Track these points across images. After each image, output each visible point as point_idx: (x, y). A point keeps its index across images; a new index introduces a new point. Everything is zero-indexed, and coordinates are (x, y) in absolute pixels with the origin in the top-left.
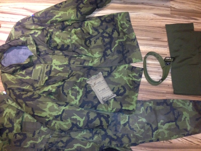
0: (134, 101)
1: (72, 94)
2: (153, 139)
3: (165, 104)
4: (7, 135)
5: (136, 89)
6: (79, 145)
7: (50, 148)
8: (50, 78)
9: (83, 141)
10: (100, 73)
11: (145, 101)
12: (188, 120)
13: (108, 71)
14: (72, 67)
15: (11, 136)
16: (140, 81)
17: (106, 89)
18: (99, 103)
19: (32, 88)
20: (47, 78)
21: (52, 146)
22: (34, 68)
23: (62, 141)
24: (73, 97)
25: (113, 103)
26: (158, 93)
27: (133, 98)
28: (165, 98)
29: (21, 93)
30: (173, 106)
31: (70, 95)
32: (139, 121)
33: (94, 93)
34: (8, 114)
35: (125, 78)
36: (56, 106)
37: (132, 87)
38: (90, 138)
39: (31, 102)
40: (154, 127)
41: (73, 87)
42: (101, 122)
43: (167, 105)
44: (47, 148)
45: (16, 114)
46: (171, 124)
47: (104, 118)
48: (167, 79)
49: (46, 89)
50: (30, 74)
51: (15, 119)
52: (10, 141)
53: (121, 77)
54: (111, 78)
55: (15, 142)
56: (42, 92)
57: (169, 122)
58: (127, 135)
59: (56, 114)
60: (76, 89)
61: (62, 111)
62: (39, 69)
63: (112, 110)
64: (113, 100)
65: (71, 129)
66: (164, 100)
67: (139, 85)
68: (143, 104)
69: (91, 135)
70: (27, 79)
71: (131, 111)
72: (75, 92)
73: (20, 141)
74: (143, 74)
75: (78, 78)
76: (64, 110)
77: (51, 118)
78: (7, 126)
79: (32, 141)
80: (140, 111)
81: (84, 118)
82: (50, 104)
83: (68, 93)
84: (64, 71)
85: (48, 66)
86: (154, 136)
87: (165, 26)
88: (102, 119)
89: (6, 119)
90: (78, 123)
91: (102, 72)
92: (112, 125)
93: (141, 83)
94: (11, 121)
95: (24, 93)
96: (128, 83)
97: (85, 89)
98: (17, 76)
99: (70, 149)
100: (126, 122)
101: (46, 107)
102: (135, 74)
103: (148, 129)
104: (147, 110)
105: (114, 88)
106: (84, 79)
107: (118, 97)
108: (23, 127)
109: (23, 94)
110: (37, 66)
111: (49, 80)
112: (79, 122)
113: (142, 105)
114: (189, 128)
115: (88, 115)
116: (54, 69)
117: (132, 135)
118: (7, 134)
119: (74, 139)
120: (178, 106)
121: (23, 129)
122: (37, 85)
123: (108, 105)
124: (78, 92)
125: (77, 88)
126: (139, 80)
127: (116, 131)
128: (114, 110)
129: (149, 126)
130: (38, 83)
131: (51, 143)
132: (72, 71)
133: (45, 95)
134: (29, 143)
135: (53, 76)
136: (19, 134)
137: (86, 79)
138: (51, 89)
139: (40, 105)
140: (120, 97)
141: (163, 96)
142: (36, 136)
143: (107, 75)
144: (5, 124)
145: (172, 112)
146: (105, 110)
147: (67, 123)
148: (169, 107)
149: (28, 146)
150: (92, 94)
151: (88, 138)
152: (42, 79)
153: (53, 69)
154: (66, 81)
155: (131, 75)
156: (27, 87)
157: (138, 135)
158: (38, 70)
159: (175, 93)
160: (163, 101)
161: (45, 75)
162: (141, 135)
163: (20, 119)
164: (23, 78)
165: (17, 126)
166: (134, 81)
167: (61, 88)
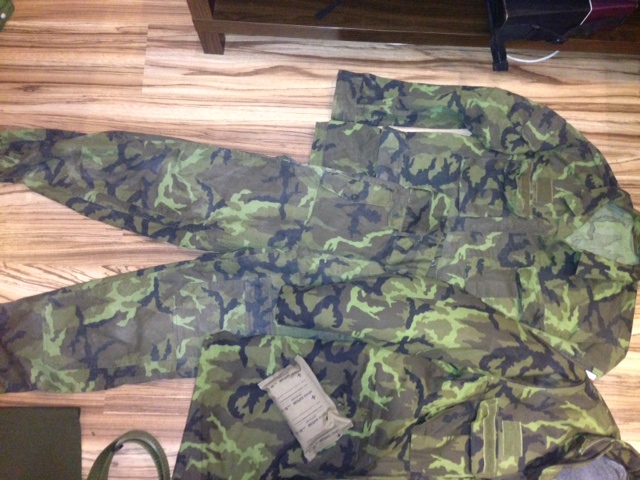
0: (204, 375)
1: (391, 378)
2: (155, 274)
4: (553, 259)
5: (199, 415)
7: (432, 233)
8: (466, 429)
9: (347, 253)
10: (310, 456)
11: (170, 376)
12: (48, 332)
13: (286, 466)
14: (404, 472)
16: (183, 442)
17: (291, 403)
18: (309, 360)
19: (511, 389)
20: (476, 427)
21: (425, 238)
22: (521, 460)
23: (403, 251)
24: (386, 369)
26: (129, 408)
27: (207, 382)
28: (111, 392)
29: (541, 369)
30: (88, 371)
31: (396, 379)
32: (193, 318)
33: (325, 390)
34: (566, 315)
35: (230, 446)
36: (433, 336)
37: (209, 419)
39: (505, 344)
40: (152, 304)
41: (390, 399)
43: (104, 371)
44: (439, 233)
45: (543, 315)
48: (95, 457)
50: (530, 439)
51: (541, 301)
53: (244, 450)
54: (276, 442)
55: (526, 242)
58: (227, 278)
59: (427, 314)
60: (381, 395)
61: (413, 325)
63: (269, 341)
64: (269, 371)
65: (382, 280)
66: (113, 386)
67: (188, 429)
68: (178, 368)
69: (328, 271)
70: (535, 420)
71: (214, 343)
72: (384, 384)
73: (512, 247)
74: (172, 469)
77: (440, 304)
78: (559, 281)
79: (483, 248)
80: (187, 347)
81: (348, 310)
83: (402, 380)
84: (426, 455)
85: (480, 470)
86: (152, 282)
89: (567, 300)
91: (305, 460)
93: (181, 434)
95: (532, 372)
96: (222, 429)
97: (353, 398)
99: (380, 234)
102: (200, 465)
105: (265, 411)
106: (361, 431)
107: (254, 381)
108: (515, 284)
109: (534, 366)
111: (466, 419)
112: (360, 298)
113: (180, 363)
114: (49, 308)
117: (214, 278)
118: (554, 264)
119: (373, 259)
120: (72, 371)
121: (513, 277)
122: (502, 402)
123: (282, 355)
124: (373, 387)
125: (378, 400)
126: (187, 444)
127: (258, 286)
128: (264, 341)
130: (500, 409)
131: (431, 246)
132: (401, 456)
133: (470, 370)
134: (488, 243)
135: (457, 435)
136: (521, 265)
137: (355, 434)
138: (456, 389)
139: (476, 337)
140: (248, 382)
141: (113, 398)
142: (474, 262)
143: (290, 452)
144: (566, 287)
145: (94, 350)
148: (102, 364)
149: (490, 236)
150: (331, 384)
151: (334, 264)
152: (488, 423)
153: (463, 459)
154: (415, 420)
155: (213, 459)
156: (527, 391)
157: (197, 281)
158: (508, 453)
159: (76, 411)
160: (117, 381)
161: (484, 437)
162: (189, 281)
163: (526, 302)
164: (546, 424)
165: (532, 284)
166: (204, 438)
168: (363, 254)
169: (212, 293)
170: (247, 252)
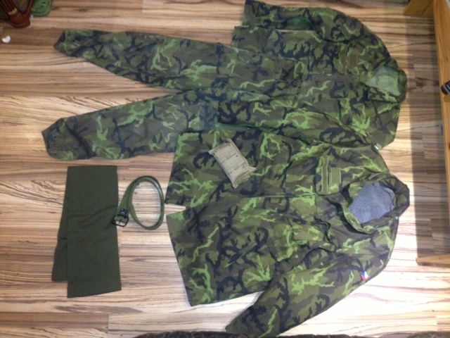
0: (180, 149)
1: (275, 145)
2: (153, 102)
3: (132, 149)
4: (357, 94)
5: (177, 169)
6: (258, 85)
7: (295, 80)
8: (313, 171)
9: (252, 90)
10: (235, 186)
11: (162, 151)
12: (99, 129)
13: (223, 191)
14: (283, 193)
15: (352, 94)
16: (170, 181)
17: (226, 159)
18: (234, 140)
19: (335, 150)
20: (318, 170)
21: (292, 83)
22: (340, 185)
23: (280, 89)
24: (273, 141)
25: (213, 142)
26: (142, 167)
27: (181, 152)
28: (132, 159)
29: (349, 138)
30: (120, 149)
31: (278, 145)
32: (173, 123)
33: (243, 154)
34: (364, 121)
35: (195, 181)
36: (296, 123)
37: (183, 170)
38: (242, 95)
39: (331, 126)
40: (152, 117)
41: (275, 155)
42: (229, 108)
43: (129, 149)
44: (299, 80)
45: (351, 121)
46: (124, 123)
47: (226, 114)
48: (125, 190)
49: (314, 149)
50: (344, 175)
51: (351, 114)
52: (351, 87)
53: (202, 183)
54: (217, 179)
55: (344, 86)
56: (320, 146)
57: (127, 125)
58: (190, 104)
59: (293, 113)
60: (270, 154)
61: (286, 118)
62: (333, 185)
63: (213, 133)
64: (214, 145)
66: (134, 156)
67: (172, 175)
68: (166, 147)
69: (242, 98)
70: (347, 167)
71: (185, 132)
72: (272, 148)
73: (336, 88)
74: (165, 195)
75: (270, 171)
76: (284, 118)
78: (360, 104)
79: (321, 89)
80: (171, 137)
81: (254, 111)
82: (305, 125)
83: (281, 146)
84: (294, 185)
85: (320, 190)
86: (152, 106)
87: (122, 288)
88: (228, 112)
89: (364, 113)
90: (261, 105)
91: (233, 188)
92: (212, 114)
93: (169, 179)
94: (356, 111)
95: (345, 140)
96: (191, 174)
97: (257, 158)
98: (362, 169)
99: (269, 81)
100: (192, 121)
101: (309, 121)
102: (179, 192)
103: (159, 113)
104: (161, 138)
105: (212, 166)
106: (261, 173)
107: (206, 151)
108: (337, 106)
109: (346, 137)
110: (336, 189)
111: (313, 165)
112: (259, 107)
113: (167, 145)
114: (99, 118)
115: (249, 114)
116: (309, 188)
117: (183, 104)
118: (358, 96)
119: (265, 93)
120: (113, 148)
121: (337, 103)
122: (331, 158)
123: (220, 139)
124: (266, 150)
125: (269, 156)
126: (172, 183)
127: (206, 107)
128: (210, 132)
129: (158, 116)
130: (330, 161)
131: (295, 87)
132: (281, 186)
133: (315, 141)
134: (324, 86)
135: (309, 175)
136: (341, 97)
137: (258, 174)
138: (308, 149)
139: (318, 123)
140: (203, 151)
141: (133, 162)
142: (317, 96)
143: (225, 185)
144: (364, 107)
145: (123, 139)
146: (223, 131)
147: (276, 105)
148: (127, 145)
149: (325, 83)
150: (245, 151)
151: (245, 95)
152: (324, 168)
153: (311, 187)
155: (186, 189)
156: (343, 151)
157: (174, 106)
158: (334, 182)
159: (114, 168)
160: (135, 153)
161: (322, 175)
162: (170, 106)
163: (343, 114)
164: (353, 168)
166: (180, 180)
167: (293, 150)
168: (260, 90)
169: (182, 111)
170: (201, 90)
